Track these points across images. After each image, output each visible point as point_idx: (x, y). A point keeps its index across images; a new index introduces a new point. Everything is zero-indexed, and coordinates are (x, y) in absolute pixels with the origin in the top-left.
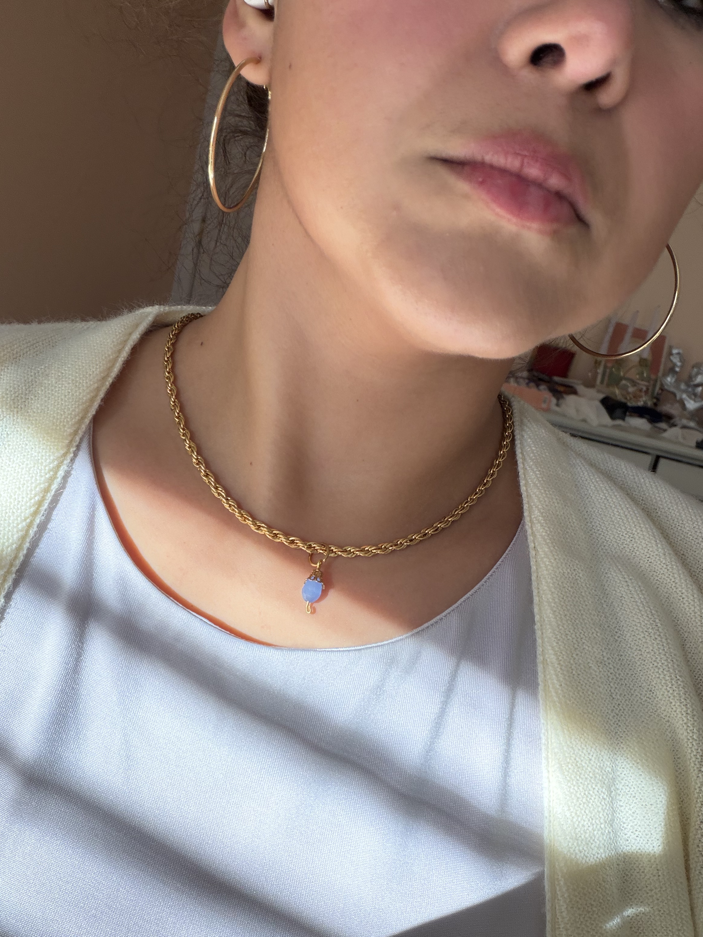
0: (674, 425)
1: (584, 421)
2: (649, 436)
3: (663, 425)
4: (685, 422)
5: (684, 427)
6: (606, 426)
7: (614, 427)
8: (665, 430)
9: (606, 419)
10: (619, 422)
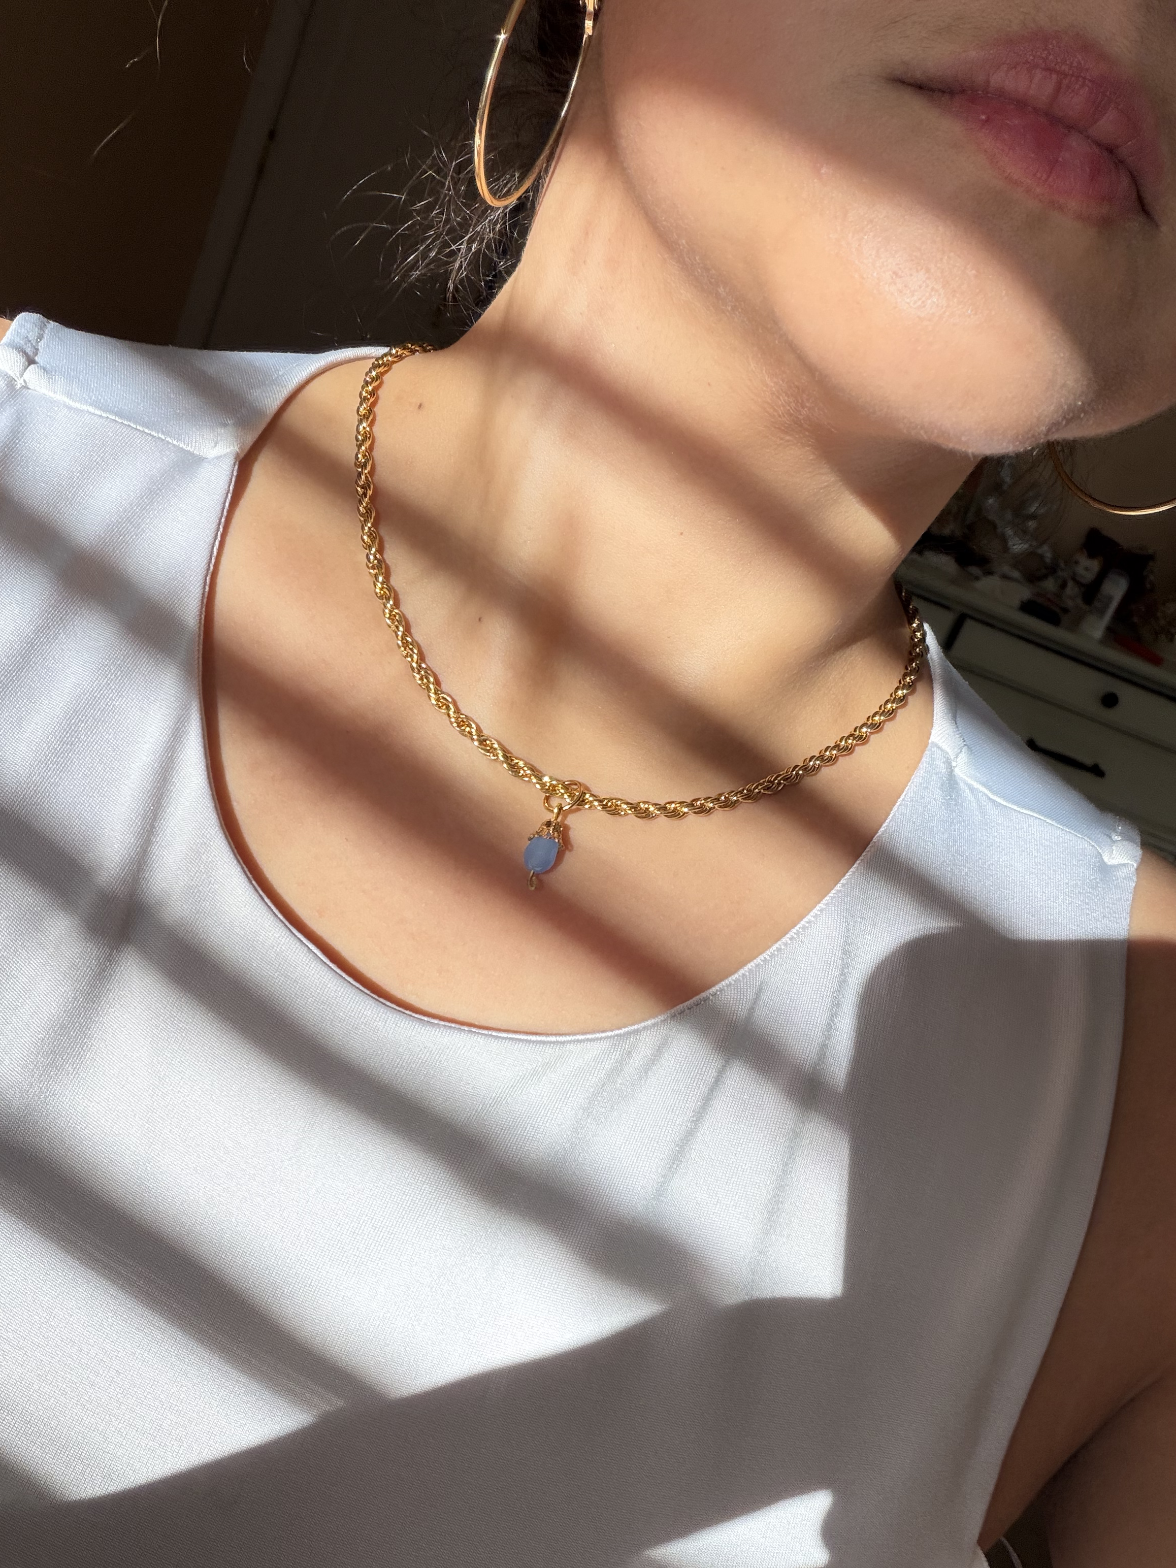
0: (990, 573)
3: (974, 570)
4: (1006, 569)
5: (1005, 577)
8: (977, 578)
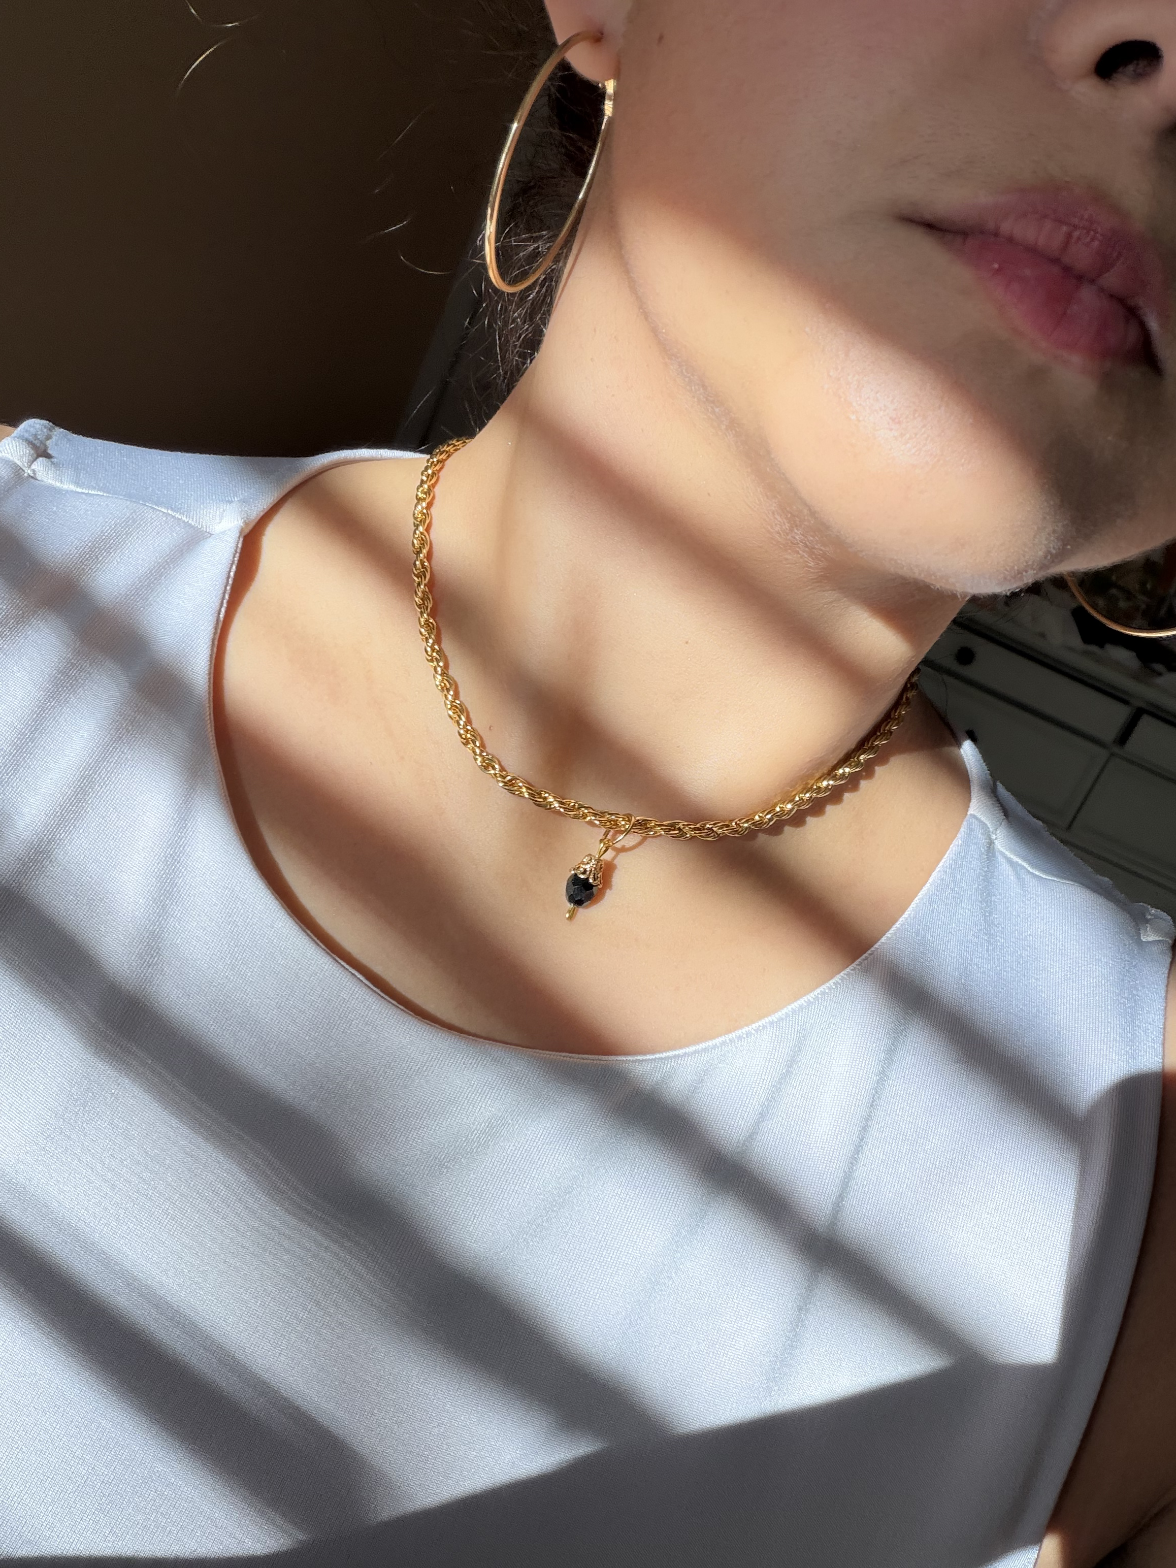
1: (1043, 635)
2: (1136, 677)
6: (1071, 649)
7: (1086, 653)
9: (1076, 641)
10: (1093, 648)
